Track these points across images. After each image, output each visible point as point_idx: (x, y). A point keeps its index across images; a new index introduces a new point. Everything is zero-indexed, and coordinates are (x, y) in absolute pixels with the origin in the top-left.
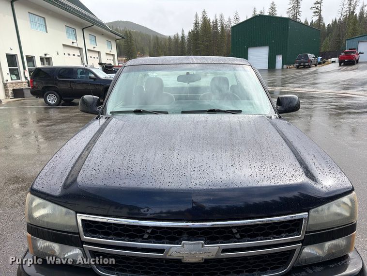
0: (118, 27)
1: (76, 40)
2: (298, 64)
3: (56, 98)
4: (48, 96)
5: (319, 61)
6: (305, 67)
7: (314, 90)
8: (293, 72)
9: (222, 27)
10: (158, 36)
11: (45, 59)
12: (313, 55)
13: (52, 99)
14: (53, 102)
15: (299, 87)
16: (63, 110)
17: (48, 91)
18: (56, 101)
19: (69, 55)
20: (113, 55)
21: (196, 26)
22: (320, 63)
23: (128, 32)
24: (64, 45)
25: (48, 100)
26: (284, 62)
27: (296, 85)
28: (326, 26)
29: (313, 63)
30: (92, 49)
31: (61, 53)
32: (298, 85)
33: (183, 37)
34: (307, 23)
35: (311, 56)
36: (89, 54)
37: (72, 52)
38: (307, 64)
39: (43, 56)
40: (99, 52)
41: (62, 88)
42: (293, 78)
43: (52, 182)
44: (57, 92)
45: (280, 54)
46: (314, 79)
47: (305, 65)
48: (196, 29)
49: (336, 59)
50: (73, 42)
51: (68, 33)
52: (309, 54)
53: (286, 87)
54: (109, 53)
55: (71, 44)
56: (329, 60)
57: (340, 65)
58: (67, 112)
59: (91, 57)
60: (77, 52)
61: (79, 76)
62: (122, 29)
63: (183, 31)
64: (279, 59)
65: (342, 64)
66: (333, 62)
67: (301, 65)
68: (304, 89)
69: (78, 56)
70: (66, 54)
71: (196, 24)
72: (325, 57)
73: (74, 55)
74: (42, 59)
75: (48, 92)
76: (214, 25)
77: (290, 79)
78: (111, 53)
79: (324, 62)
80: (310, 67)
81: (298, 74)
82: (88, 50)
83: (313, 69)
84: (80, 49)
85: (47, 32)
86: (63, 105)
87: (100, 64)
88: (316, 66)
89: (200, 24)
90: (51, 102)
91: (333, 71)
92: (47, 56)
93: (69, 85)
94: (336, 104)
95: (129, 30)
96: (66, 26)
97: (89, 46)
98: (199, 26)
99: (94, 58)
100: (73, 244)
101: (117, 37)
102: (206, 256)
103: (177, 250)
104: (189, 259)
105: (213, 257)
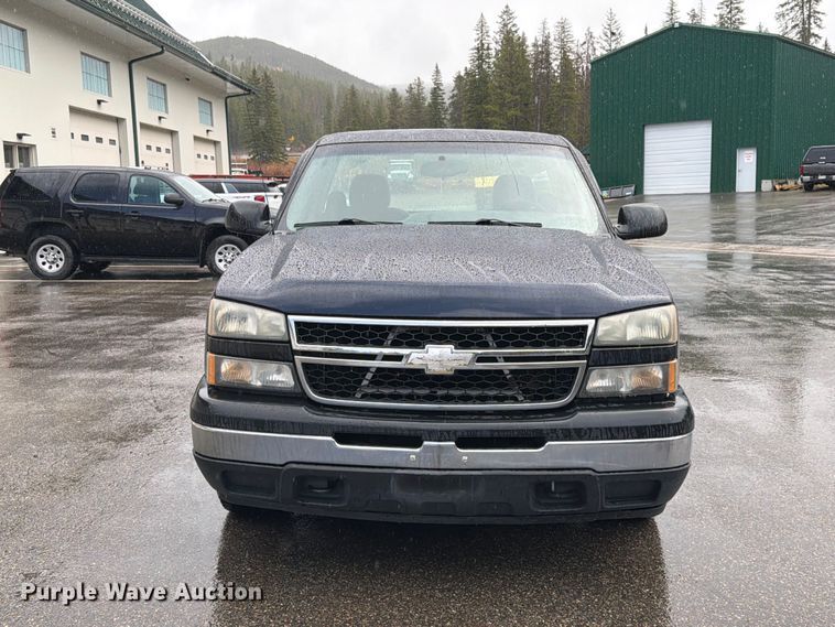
0: (228, 59)
1: (110, 95)
2: (807, 178)
3: (62, 255)
4: (40, 251)
8: (792, 201)
9: (565, 59)
10: (358, 87)
11: (18, 149)
13: (51, 259)
14: (55, 269)
17: (43, 235)
18: (61, 264)
19: (85, 138)
20: (216, 143)
21: (480, 58)
23: (260, 75)
24: (73, 110)
25: (40, 261)
26: (763, 172)
27: (789, 238)
30: (155, 123)
31: (63, 133)
33: (436, 91)
36: (144, 138)
37: (94, 129)
39: (14, 139)
40: (172, 133)
42: (787, 217)
44: (69, 241)
45: (749, 146)
47: (831, 181)
48: (479, 67)
50: (99, 102)
51: (87, 74)
54: (204, 136)
55: (93, 107)
59: (149, 147)
60: (109, 131)
61: (133, 196)
63: (437, 72)
64: (747, 161)
67: (820, 182)
69: (112, 142)
70: (78, 137)
71: (481, 51)
73: (99, 140)
74: (8, 148)
75: (42, 239)
76: (537, 53)
78: (210, 137)
82: (143, 125)
84: (118, 121)
85: (28, 71)
86: (80, 276)
89: (493, 52)
90: (46, 267)
92: (25, 140)
95: (264, 65)
96: (82, 53)
97: (146, 115)
98: (488, 56)
99: (159, 149)
100: (280, 358)
101: (231, 89)
102: (456, 365)
103: (420, 355)
104: (434, 368)
105: (466, 368)
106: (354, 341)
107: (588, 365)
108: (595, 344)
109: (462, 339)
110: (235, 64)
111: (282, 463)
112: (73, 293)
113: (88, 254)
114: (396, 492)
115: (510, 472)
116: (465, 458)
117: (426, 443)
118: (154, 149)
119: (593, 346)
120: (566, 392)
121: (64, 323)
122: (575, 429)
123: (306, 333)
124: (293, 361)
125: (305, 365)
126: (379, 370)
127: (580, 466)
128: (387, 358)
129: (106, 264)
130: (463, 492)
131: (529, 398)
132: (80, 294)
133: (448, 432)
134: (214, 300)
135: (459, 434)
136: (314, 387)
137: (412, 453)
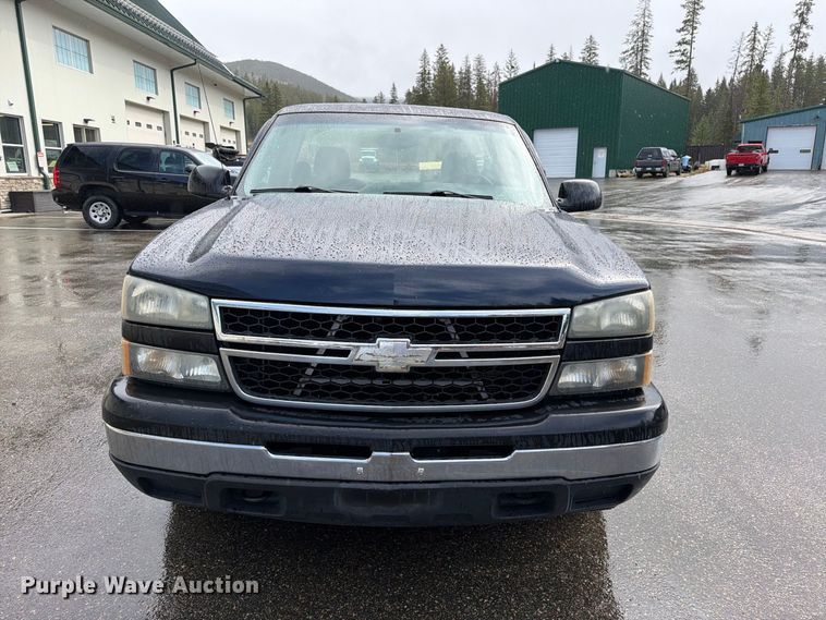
0: (249, 75)
1: (157, 93)
2: (639, 169)
3: (109, 211)
4: (92, 207)
5: (685, 164)
6: (654, 176)
7: (667, 220)
8: (628, 184)
9: (480, 82)
11: (85, 131)
12: (671, 152)
13: (101, 214)
14: (104, 221)
15: (638, 214)
16: (124, 237)
17: (93, 195)
18: (109, 217)
19: (138, 124)
20: (237, 132)
21: (423, 80)
22: (687, 170)
23: (271, 86)
24: (128, 103)
25: (92, 215)
26: (611, 164)
27: (631, 209)
28: (704, 93)
29: (673, 168)
30: (191, 115)
31: (121, 120)
32: (636, 210)
33: (393, 102)
34: (664, 85)
35: (668, 153)
36: (183, 127)
37: (145, 118)
38: (658, 169)
39: (81, 123)
40: (205, 124)
41: (125, 190)
42: (628, 195)
43: (167, 259)
44: (114, 200)
45: (602, 146)
46: (672, 200)
47: (654, 171)
48: (423, 86)
49: (722, 162)
50: (148, 98)
51: (138, 77)
52: (663, 149)
53: (611, 212)
54: (228, 126)
55: (143, 102)
56: (707, 163)
57: (729, 174)
58: (135, 240)
59: (187, 133)
60: (157, 121)
61: (164, 166)
62: (257, 79)
63: (394, 88)
64: (600, 156)
65: (733, 172)
66: (714, 168)
67: (647, 172)
68: (647, 218)
69: (160, 128)
70: (133, 123)
71: (424, 75)
72: (699, 156)
73: (149, 126)
74: (77, 130)
75: (94, 197)
76: (462, 79)
77: (621, 199)
78: (232, 127)
79: (696, 168)
80: (665, 176)
81: (640, 189)
82: (182, 117)
83: (671, 180)
84: (164, 113)
85: (91, 72)
86: (124, 227)
87: (209, 145)
88: (678, 173)
89: (432, 76)
90: (97, 220)
91: (714, 186)
92: (90, 124)
93: (136, 185)
94: (708, 245)
95: (275, 80)
96: (135, 61)
97: (185, 109)
98: (429, 80)
99: (194, 135)
100: (201, 349)
101: (248, 93)
102: (412, 362)
103: (370, 350)
104: (387, 365)
105: (423, 364)
106: (292, 332)
107: (561, 361)
108: (570, 336)
109: (420, 331)
110: (255, 78)
111: (205, 472)
112: (115, 240)
113: (130, 210)
114: (340, 505)
115: (471, 484)
116: (421, 470)
117: (375, 454)
118: (191, 134)
119: (567, 339)
120: (536, 389)
121: (98, 266)
122: (547, 436)
123: (232, 320)
124: (218, 353)
125: (233, 359)
126: (320, 366)
127: (551, 475)
128: (329, 352)
129: (146, 218)
130: (418, 505)
131: (495, 397)
132: (120, 240)
133: (402, 441)
134: (128, 276)
135: (415, 444)
136: (244, 383)
137: (359, 465)
